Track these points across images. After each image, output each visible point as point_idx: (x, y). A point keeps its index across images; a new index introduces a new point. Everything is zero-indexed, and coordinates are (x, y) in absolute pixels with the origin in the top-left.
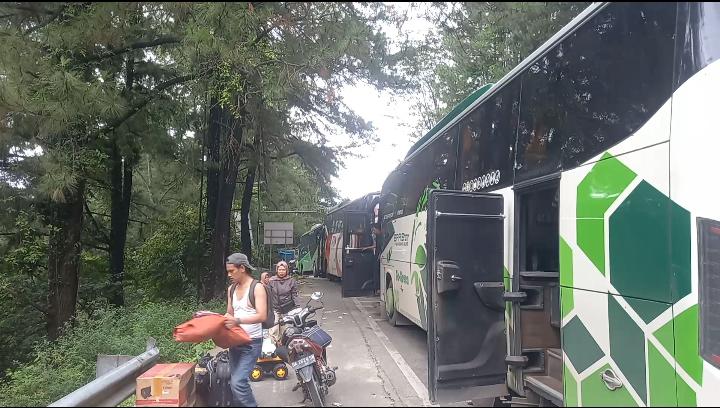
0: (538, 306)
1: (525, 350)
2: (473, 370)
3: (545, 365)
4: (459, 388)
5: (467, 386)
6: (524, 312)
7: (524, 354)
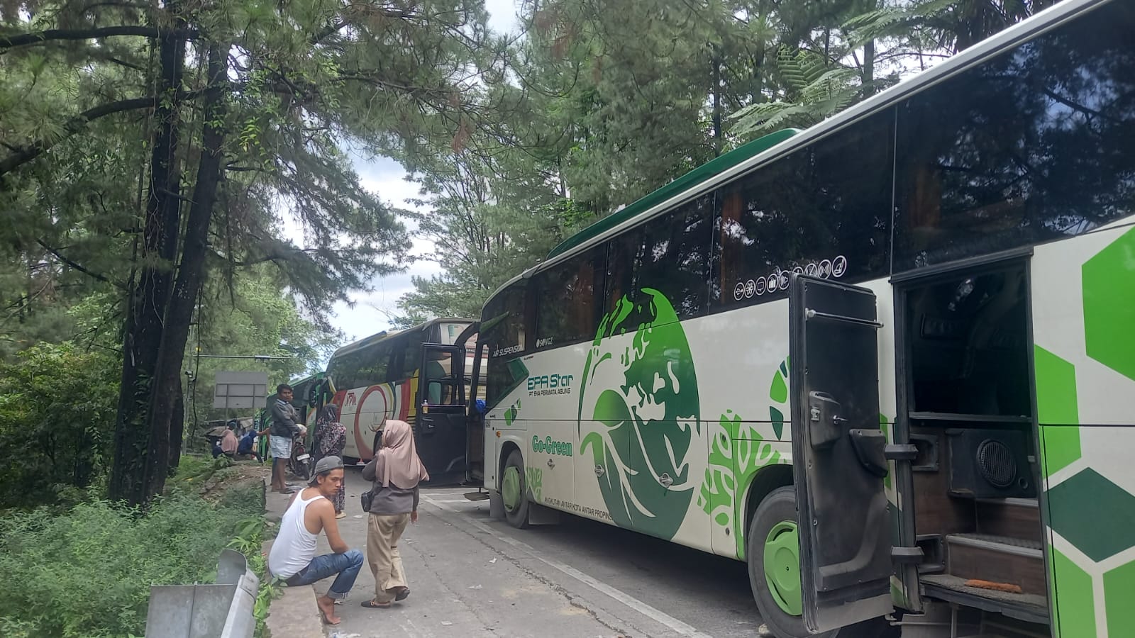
0: (932, 466)
1: (920, 537)
2: (858, 573)
3: (944, 561)
4: (841, 603)
5: (850, 600)
6: (915, 476)
7: (918, 544)
